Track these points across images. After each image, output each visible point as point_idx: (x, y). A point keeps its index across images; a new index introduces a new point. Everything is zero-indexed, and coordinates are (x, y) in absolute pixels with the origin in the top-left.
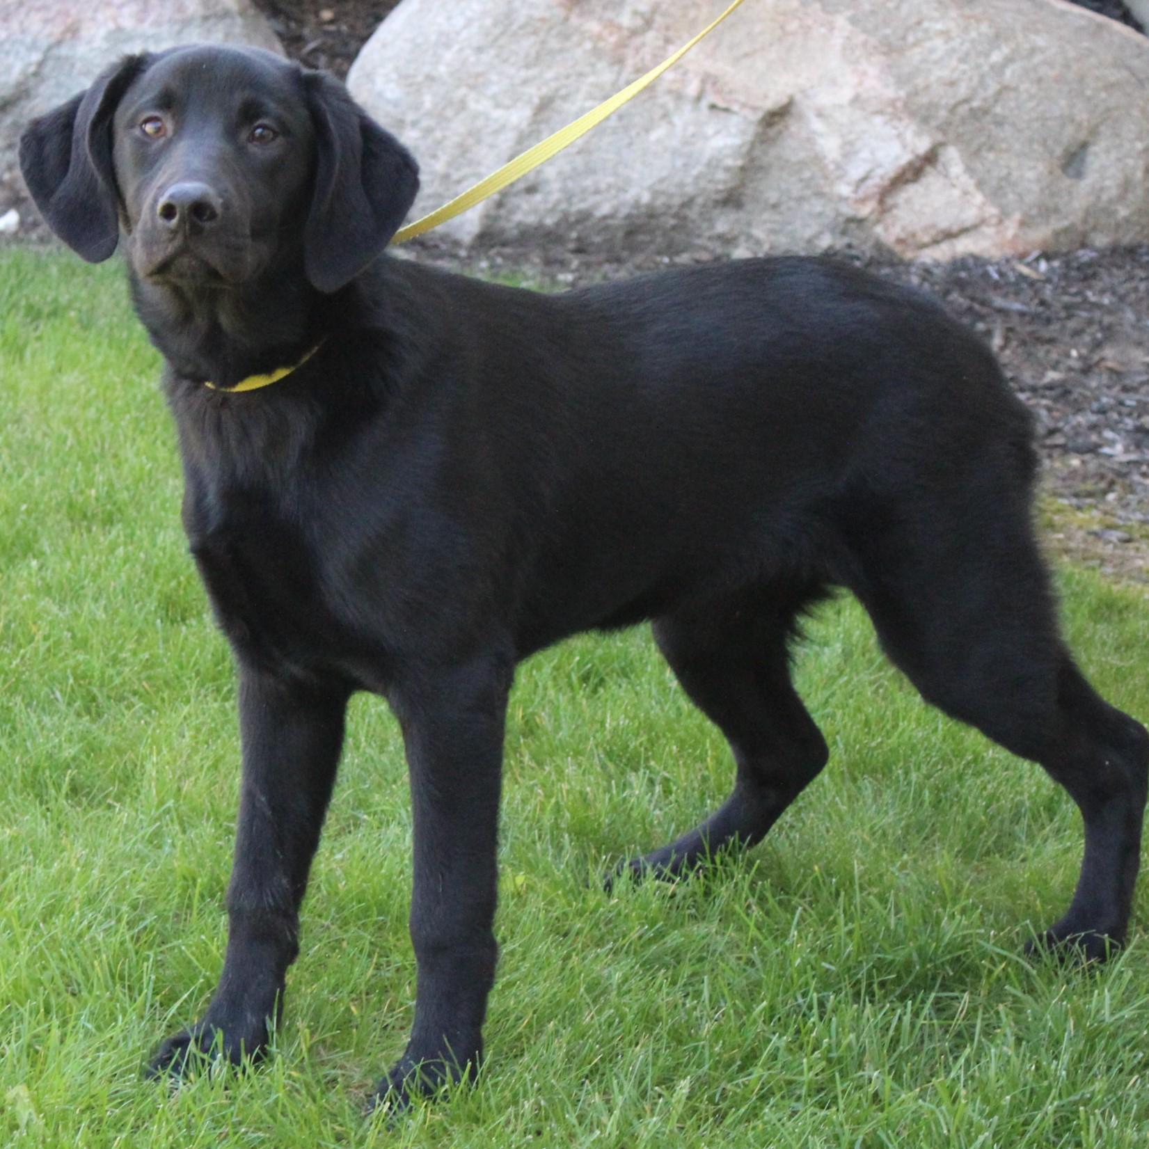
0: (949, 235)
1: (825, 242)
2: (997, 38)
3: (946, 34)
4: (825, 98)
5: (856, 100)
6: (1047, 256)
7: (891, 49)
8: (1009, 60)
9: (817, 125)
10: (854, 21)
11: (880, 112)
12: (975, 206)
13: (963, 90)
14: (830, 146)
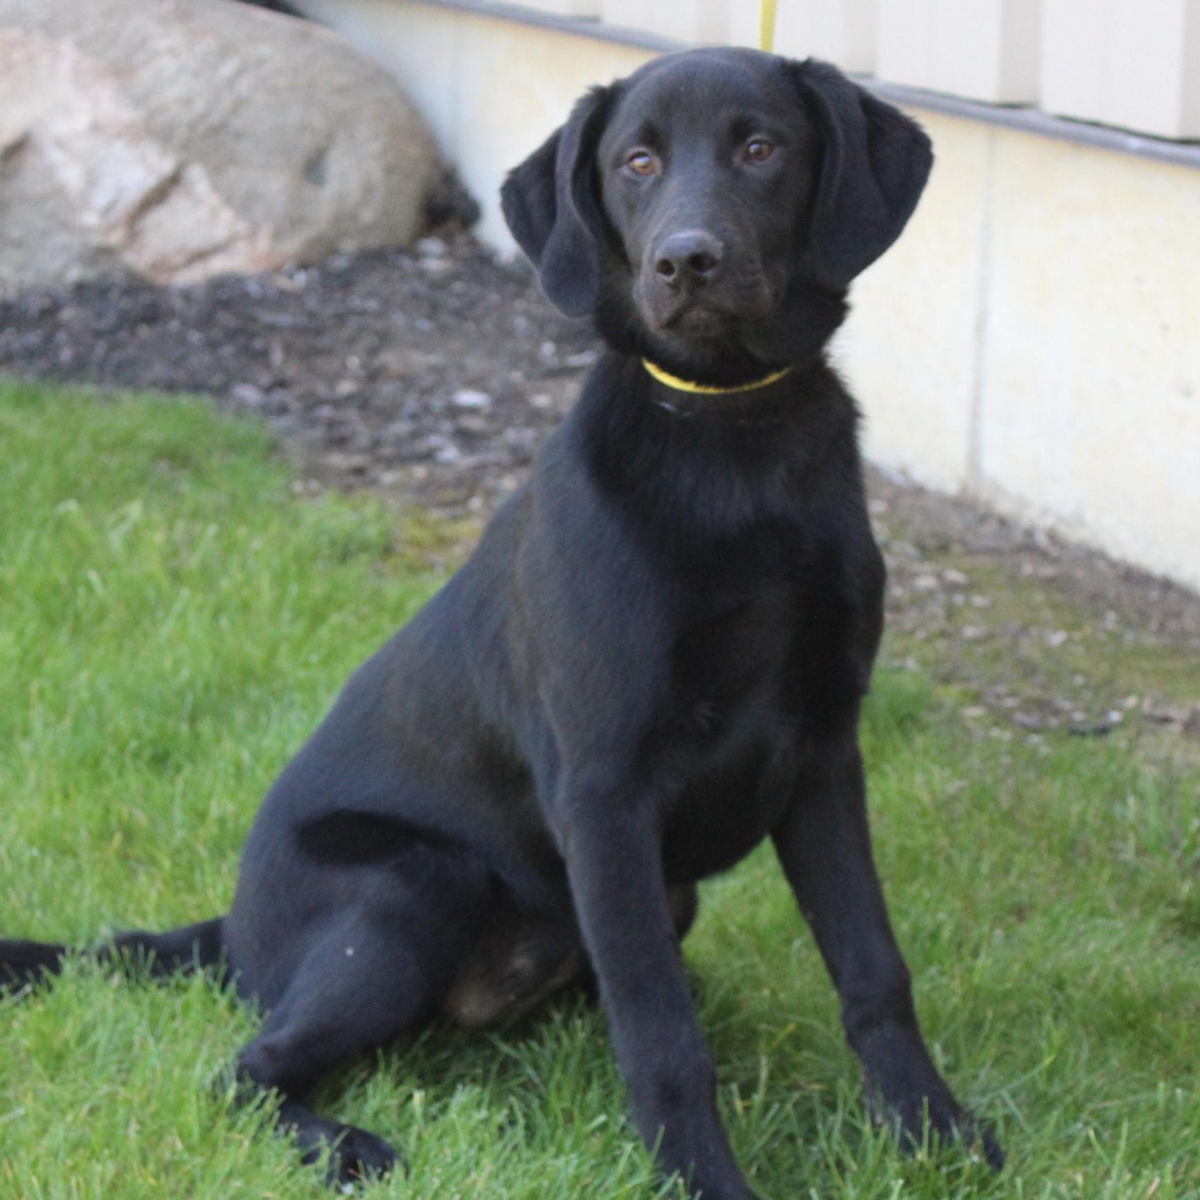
0: (201, 256)
1: (75, 274)
2: (225, 51)
3: (172, 52)
4: (61, 127)
5: (96, 128)
6: (304, 266)
7: (121, 72)
8: (239, 73)
9: (56, 156)
10: (81, 45)
11: (119, 135)
12: (225, 223)
13: (199, 106)
14: (71, 176)
